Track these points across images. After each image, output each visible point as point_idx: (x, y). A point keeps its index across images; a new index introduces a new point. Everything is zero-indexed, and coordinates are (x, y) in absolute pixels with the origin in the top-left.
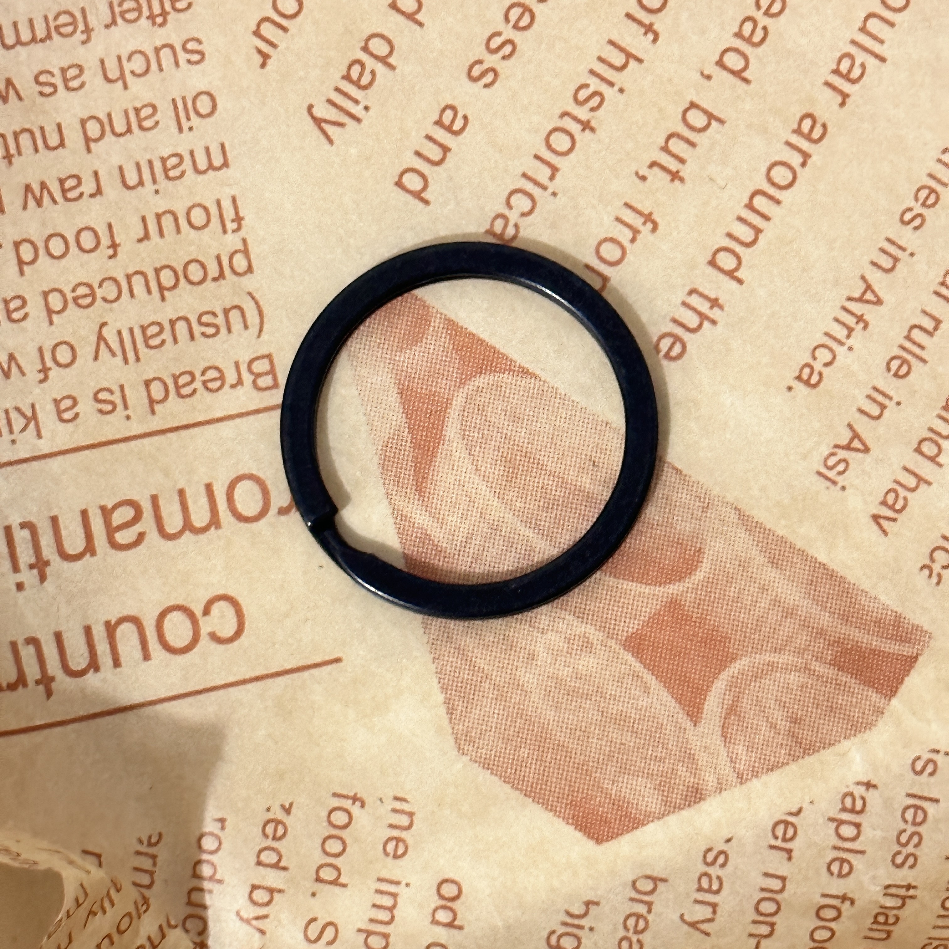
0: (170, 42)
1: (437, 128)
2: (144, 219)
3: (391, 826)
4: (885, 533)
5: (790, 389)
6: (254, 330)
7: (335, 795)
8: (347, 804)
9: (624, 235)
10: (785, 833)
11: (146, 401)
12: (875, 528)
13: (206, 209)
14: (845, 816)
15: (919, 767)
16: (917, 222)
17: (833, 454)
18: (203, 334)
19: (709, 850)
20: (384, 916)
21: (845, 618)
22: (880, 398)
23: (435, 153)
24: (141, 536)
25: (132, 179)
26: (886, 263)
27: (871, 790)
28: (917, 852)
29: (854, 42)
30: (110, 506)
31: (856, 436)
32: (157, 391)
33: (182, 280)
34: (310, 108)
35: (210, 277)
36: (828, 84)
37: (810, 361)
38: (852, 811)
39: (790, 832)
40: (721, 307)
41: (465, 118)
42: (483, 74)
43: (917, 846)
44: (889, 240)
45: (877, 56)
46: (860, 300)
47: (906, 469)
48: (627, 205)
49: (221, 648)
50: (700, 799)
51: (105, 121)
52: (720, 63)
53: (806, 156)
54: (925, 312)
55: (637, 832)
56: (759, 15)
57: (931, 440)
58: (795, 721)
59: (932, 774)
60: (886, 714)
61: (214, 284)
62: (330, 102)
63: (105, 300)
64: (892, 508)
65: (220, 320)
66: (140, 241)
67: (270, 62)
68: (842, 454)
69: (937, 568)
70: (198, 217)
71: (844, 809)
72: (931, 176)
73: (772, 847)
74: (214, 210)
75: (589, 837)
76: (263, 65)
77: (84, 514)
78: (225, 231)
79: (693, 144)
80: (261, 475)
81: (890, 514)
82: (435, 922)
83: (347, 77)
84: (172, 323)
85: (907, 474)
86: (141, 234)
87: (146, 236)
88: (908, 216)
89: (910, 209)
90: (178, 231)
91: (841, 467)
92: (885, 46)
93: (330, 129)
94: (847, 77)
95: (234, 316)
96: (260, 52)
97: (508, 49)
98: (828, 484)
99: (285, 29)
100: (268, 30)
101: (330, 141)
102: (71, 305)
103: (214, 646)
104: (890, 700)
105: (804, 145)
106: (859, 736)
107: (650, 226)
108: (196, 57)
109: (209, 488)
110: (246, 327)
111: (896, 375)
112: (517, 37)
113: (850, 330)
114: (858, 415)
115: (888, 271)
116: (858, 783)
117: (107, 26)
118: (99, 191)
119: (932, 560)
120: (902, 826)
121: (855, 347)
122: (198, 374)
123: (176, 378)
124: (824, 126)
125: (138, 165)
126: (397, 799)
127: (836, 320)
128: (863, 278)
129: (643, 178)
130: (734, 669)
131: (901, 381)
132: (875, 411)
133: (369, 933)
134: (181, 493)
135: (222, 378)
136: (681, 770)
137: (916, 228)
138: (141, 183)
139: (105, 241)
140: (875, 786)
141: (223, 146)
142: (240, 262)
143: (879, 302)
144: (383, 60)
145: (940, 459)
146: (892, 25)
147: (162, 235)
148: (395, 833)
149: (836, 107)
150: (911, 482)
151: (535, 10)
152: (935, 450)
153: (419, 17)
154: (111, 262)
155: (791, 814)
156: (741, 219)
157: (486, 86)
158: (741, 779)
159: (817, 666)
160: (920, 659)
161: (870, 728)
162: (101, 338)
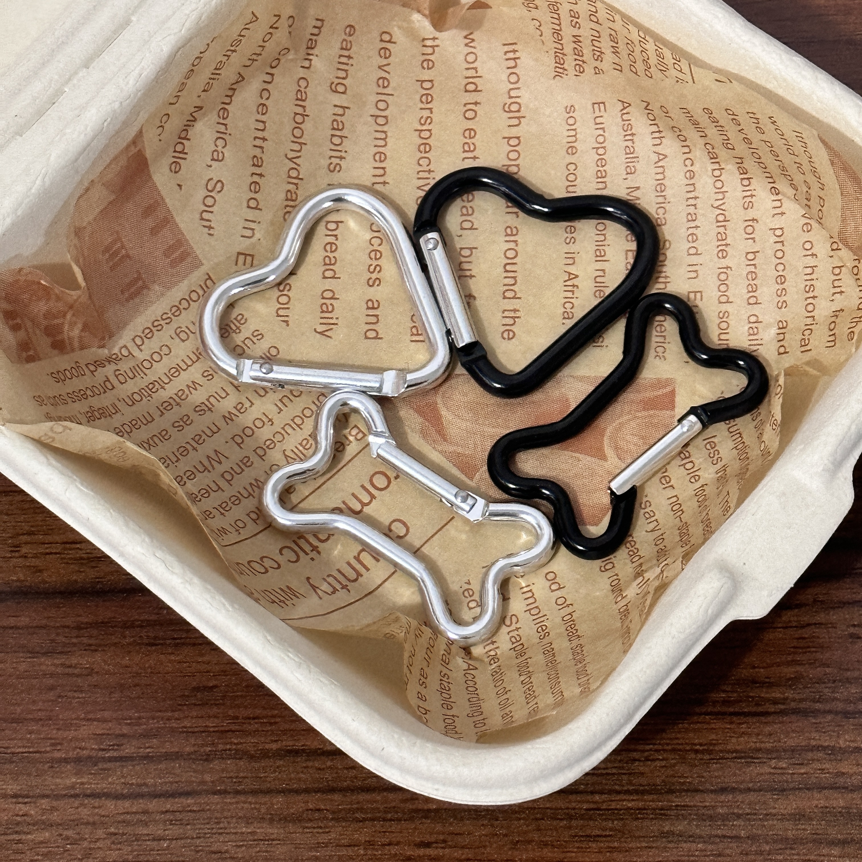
1: (368, 310)
10: (666, 481)
16: (573, 240)
20: (531, 600)
23: (373, 320)
26: (570, 261)
28: (720, 456)
34: (315, 330)
37: (564, 310)
39: (668, 479)
40: (518, 311)
41: (377, 300)
42: (374, 283)
43: (718, 454)
44: (566, 253)
46: (569, 279)
52: (462, 229)
53: (515, 241)
54: (596, 270)
60: (676, 416)
62: (322, 324)
63: (279, 441)
66: (279, 413)
67: (290, 323)
69: (661, 354)
73: (665, 488)
80: (379, 470)
82: (553, 591)
83: (323, 311)
86: (278, 410)
87: (281, 410)
88: (568, 240)
89: (567, 238)
90: (292, 401)
93: (328, 334)
96: (283, 321)
97: (378, 268)
99: (288, 308)
100: (281, 312)
101: (330, 338)
102: (267, 450)
104: (674, 410)
105: (512, 238)
108: (260, 337)
109: (363, 487)
112: (379, 262)
113: (573, 291)
115: (573, 263)
118: (252, 404)
121: (578, 296)
124: (516, 227)
127: (565, 291)
128: (565, 271)
133: (529, 610)
134: (353, 495)
135: (342, 444)
137: (574, 243)
139: (266, 420)
143: (577, 276)
144: (333, 298)
147: (286, 406)
151: (379, 250)
153: (337, 276)
154: (273, 426)
156: (505, 277)
157: (378, 285)
159: (639, 414)
160: (676, 390)
162: (286, 456)
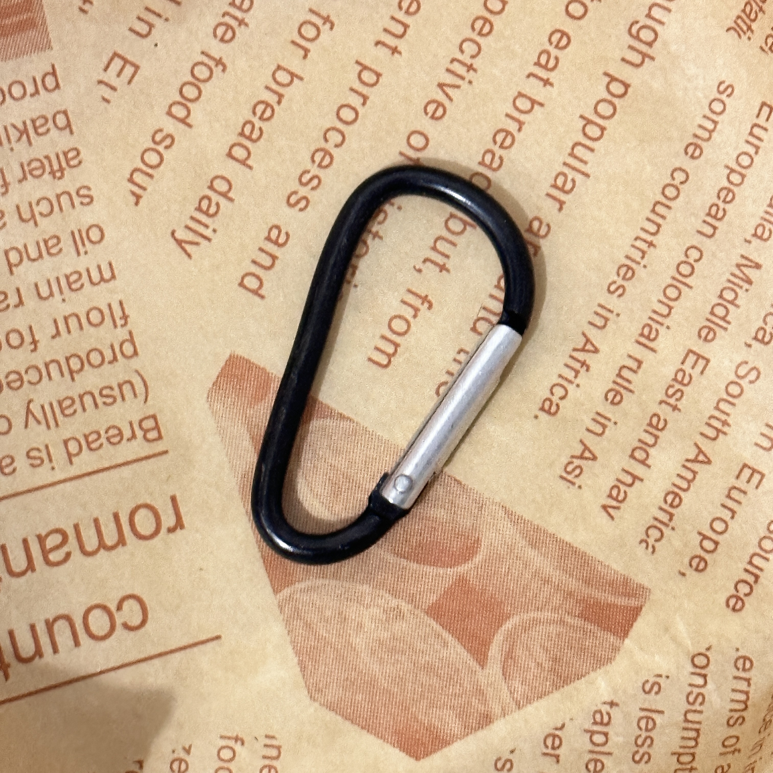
0: (67, 190)
1: (266, 242)
2: (55, 321)
3: (265, 757)
4: (612, 518)
5: (536, 417)
6: (141, 398)
7: (222, 737)
8: (231, 743)
9: (408, 313)
10: (553, 743)
11: (65, 455)
12: (604, 514)
13: (101, 312)
14: (596, 728)
15: (647, 687)
16: (620, 291)
17: (570, 463)
18: (105, 403)
19: (499, 759)
21: (587, 582)
22: (602, 421)
23: (266, 261)
24: (68, 555)
25: (44, 291)
26: (599, 322)
27: (614, 707)
28: (651, 751)
29: (565, 164)
30: (43, 534)
31: (586, 448)
32: (73, 447)
33: (86, 366)
34: (173, 233)
35: (107, 360)
36: (548, 195)
37: (549, 396)
38: (602, 723)
39: (557, 742)
41: (287, 234)
42: (298, 202)
43: (650, 746)
44: (601, 306)
45: (583, 174)
46: (583, 350)
47: (624, 470)
48: (410, 291)
49: (132, 634)
50: (490, 722)
51: (23, 250)
53: (536, 248)
54: (630, 356)
55: (445, 750)
56: (496, 149)
57: (641, 448)
58: (555, 660)
59: (657, 693)
60: (622, 650)
61: (110, 366)
62: (187, 227)
63: (30, 382)
64: (616, 499)
65: (116, 392)
66: (53, 337)
67: (142, 201)
68: (577, 462)
69: (651, 541)
70: (95, 317)
71: (595, 723)
72: (627, 257)
73: (545, 754)
74: (106, 311)
75: (410, 756)
76: (137, 204)
77: (25, 541)
78: (115, 326)
79: (454, 244)
80: (153, 503)
81: (614, 503)
83: (199, 209)
84: (81, 397)
85: (625, 474)
86: (54, 332)
87: (58, 333)
88: (613, 288)
89: (614, 282)
90: (81, 328)
91: (577, 472)
92: (589, 165)
93: (188, 248)
94: (562, 189)
95: (126, 389)
96: (133, 193)
98: (568, 484)
99: (151, 176)
100: (138, 177)
101: (189, 256)
102: (6, 388)
103: (126, 633)
104: (624, 640)
105: (535, 240)
106: (603, 669)
107: (426, 305)
108: (87, 200)
109: (116, 517)
110: (135, 395)
111: (612, 403)
112: (321, 173)
113: (577, 373)
114: (587, 433)
115: (601, 328)
116: (605, 703)
117: (20, 181)
118: (21, 303)
119: (648, 536)
120: (638, 732)
121: (581, 385)
122: (102, 432)
123: (86, 437)
124: (548, 226)
125: (49, 282)
126: (267, 736)
127: (567, 366)
128: (584, 334)
129: (420, 271)
130: (508, 625)
131: (616, 407)
132: (599, 429)
134: (96, 521)
135: (121, 434)
136: (474, 701)
137: (620, 296)
138: (52, 294)
139: (28, 339)
140: (617, 705)
141: (110, 265)
142: (128, 349)
143: (596, 351)
144: (224, 195)
145: (649, 462)
146: (592, 150)
147: (69, 332)
148: (267, 762)
149: (556, 211)
150: (629, 480)
151: (332, 153)
152: (644, 456)
153: (249, 162)
154: (34, 354)
155: (556, 729)
156: (492, 296)
157: (301, 210)
158: (519, 706)
159: (568, 619)
160: (644, 609)
161: (611, 663)
162: (28, 411)
